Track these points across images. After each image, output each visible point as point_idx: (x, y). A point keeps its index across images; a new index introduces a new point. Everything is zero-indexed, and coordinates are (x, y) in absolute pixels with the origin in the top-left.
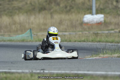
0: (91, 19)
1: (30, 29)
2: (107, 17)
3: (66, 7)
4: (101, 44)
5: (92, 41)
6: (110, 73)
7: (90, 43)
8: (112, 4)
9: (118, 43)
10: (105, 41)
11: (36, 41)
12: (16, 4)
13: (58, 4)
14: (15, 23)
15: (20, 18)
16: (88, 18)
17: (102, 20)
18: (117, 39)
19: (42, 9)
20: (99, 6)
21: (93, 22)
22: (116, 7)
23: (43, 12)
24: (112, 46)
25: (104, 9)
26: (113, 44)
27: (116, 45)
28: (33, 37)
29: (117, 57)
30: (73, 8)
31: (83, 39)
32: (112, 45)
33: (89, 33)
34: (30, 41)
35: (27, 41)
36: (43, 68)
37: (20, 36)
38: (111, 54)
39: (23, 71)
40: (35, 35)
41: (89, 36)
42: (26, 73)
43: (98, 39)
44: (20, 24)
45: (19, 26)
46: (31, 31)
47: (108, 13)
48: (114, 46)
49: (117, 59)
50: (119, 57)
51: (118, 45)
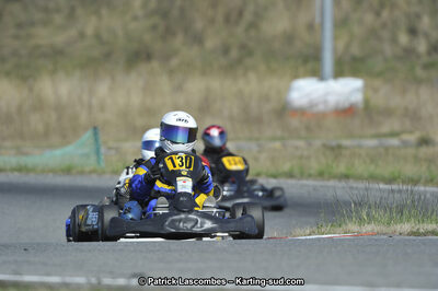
0: (315, 96)
1: (95, 128)
2: (376, 90)
3: (226, 50)
4: (351, 188)
5: (321, 175)
7: (311, 182)
8: (394, 40)
9: (415, 182)
10: (366, 174)
11: (115, 172)
12: (44, 37)
13: (198, 39)
14: (39, 106)
15: (59, 88)
16: (306, 91)
17: (358, 98)
18: (410, 170)
19: (138, 56)
20: (348, 46)
21: (321, 107)
22: (409, 52)
23: (144, 68)
24: (391, 195)
25: (362, 60)
26: (395, 187)
27: (407, 191)
28: (102, 157)
29: (409, 234)
30: (250, 53)
31: (286, 167)
32: (393, 191)
33: (310, 145)
34: (91, 172)
35: (82, 173)
37: (58, 152)
38: (389, 224)
39: (68, 279)
40: (113, 152)
41: (308, 158)
42: (78, 287)
43: (342, 168)
44: (60, 108)
45: (54, 116)
46: (95, 134)
47: (379, 75)
48: (397, 196)
49: (409, 240)
50: (417, 234)
51: (412, 191)
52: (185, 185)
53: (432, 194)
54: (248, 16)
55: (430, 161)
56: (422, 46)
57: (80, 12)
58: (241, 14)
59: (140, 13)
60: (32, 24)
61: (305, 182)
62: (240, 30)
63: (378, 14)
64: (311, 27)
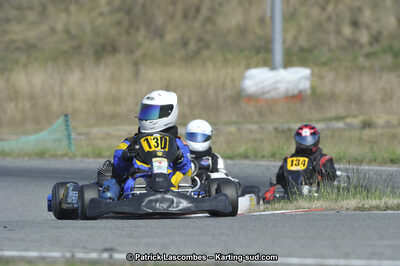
0: (267, 83)
1: (66, 116)
2: (321, 78)
3: (185, 44)
5: (273, 156)
6: (331, 262)
7: (264, 163)
8: (338, 32)
9: (358, 161)
11: (86, 156)
12: (19, 32)
13: (159, 33)
14: (15, 95)
15: (33, 79)
16: (258, 79)
17: (305, 85)
19: (104, 50)
20: (296, 38)
21: (273, 94)
22: (353, 43)
23: (110, 60)
25: (309, 51)
27: (353, 170)
28: (73, 142)
29: (355, 210)
30: (207, 46)
31: (242, 149)
33: (262, 128)
34: (66, 155)
35: (54, 156)
36: (107, 247)
37: (32, 138)
38: (336, 200)
39: (45, 254)
40: (82, 137)
41: (262, 141)
42: (55, 261)
44: (32, 97)
45: (28, 105)
46: (67, 121)
47: (325, 64)
49: (355, 215)
50: (361, 209)
51: (358, 170)
52: (161, 166)
53: (376, 172)
54: (204, 12)
55: (373, 142)
56: (364, 37)
57: (51, 9)
58: (198, 10)
59: (105, 9)
60: (8, 21)
61: (259, 163)
62: (197, 24)
63: (323, 9)
64: (262, 21)
